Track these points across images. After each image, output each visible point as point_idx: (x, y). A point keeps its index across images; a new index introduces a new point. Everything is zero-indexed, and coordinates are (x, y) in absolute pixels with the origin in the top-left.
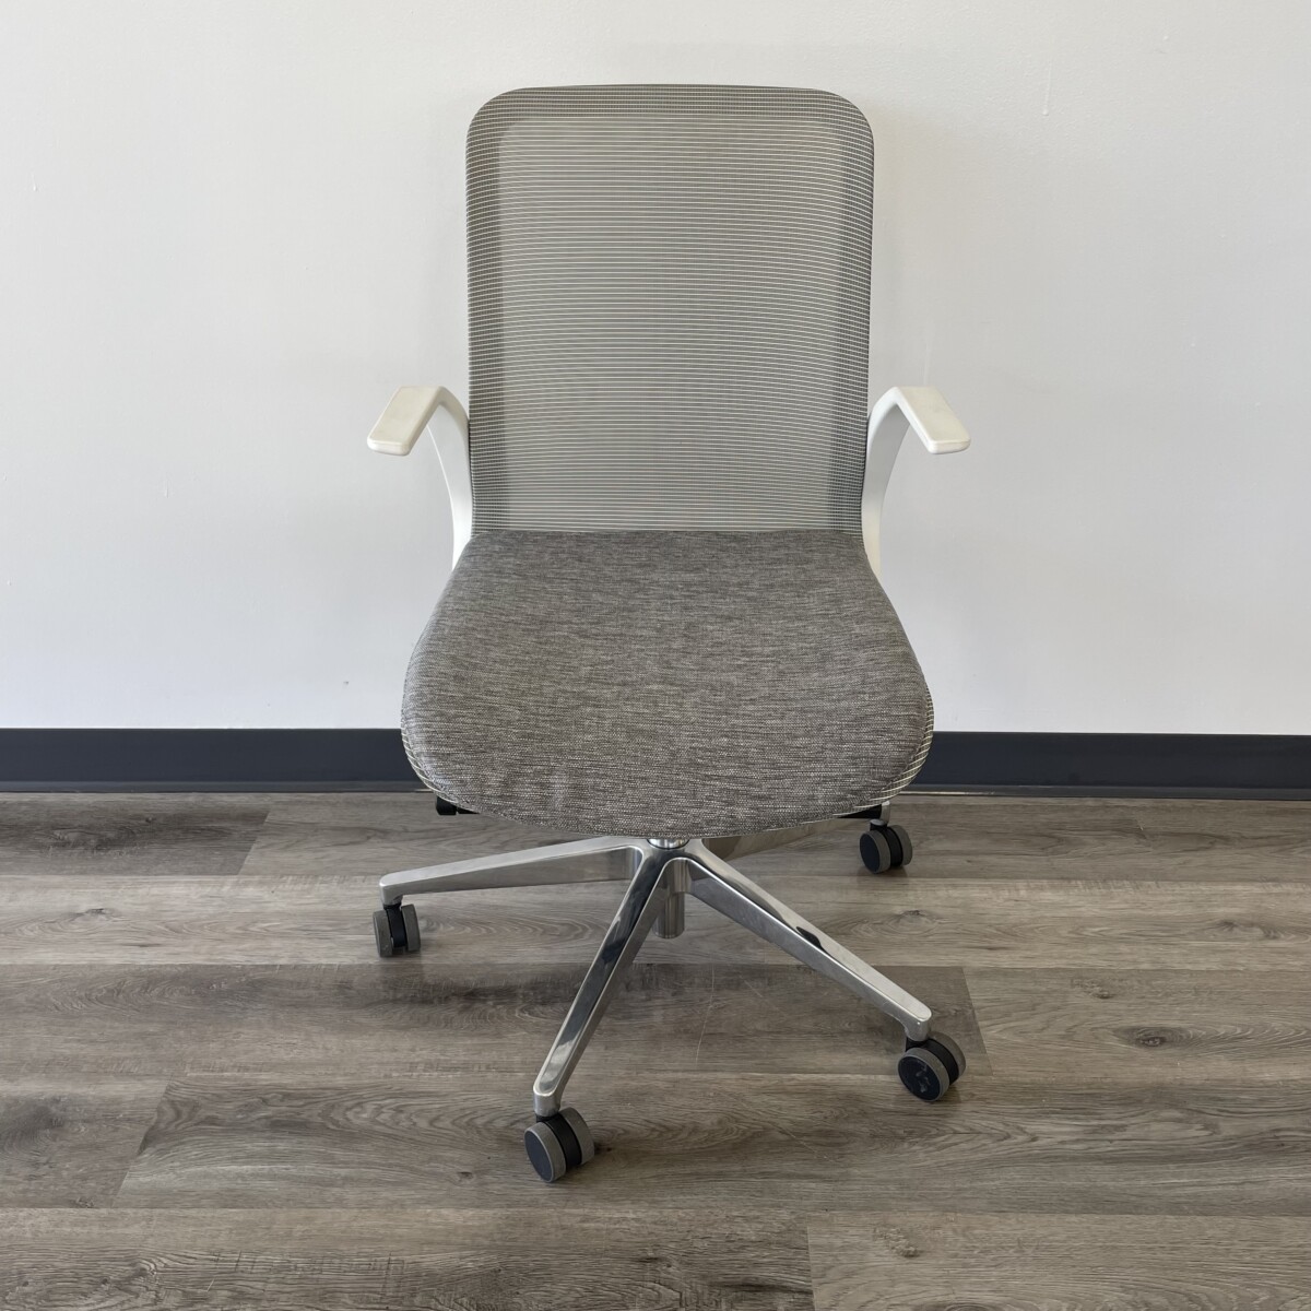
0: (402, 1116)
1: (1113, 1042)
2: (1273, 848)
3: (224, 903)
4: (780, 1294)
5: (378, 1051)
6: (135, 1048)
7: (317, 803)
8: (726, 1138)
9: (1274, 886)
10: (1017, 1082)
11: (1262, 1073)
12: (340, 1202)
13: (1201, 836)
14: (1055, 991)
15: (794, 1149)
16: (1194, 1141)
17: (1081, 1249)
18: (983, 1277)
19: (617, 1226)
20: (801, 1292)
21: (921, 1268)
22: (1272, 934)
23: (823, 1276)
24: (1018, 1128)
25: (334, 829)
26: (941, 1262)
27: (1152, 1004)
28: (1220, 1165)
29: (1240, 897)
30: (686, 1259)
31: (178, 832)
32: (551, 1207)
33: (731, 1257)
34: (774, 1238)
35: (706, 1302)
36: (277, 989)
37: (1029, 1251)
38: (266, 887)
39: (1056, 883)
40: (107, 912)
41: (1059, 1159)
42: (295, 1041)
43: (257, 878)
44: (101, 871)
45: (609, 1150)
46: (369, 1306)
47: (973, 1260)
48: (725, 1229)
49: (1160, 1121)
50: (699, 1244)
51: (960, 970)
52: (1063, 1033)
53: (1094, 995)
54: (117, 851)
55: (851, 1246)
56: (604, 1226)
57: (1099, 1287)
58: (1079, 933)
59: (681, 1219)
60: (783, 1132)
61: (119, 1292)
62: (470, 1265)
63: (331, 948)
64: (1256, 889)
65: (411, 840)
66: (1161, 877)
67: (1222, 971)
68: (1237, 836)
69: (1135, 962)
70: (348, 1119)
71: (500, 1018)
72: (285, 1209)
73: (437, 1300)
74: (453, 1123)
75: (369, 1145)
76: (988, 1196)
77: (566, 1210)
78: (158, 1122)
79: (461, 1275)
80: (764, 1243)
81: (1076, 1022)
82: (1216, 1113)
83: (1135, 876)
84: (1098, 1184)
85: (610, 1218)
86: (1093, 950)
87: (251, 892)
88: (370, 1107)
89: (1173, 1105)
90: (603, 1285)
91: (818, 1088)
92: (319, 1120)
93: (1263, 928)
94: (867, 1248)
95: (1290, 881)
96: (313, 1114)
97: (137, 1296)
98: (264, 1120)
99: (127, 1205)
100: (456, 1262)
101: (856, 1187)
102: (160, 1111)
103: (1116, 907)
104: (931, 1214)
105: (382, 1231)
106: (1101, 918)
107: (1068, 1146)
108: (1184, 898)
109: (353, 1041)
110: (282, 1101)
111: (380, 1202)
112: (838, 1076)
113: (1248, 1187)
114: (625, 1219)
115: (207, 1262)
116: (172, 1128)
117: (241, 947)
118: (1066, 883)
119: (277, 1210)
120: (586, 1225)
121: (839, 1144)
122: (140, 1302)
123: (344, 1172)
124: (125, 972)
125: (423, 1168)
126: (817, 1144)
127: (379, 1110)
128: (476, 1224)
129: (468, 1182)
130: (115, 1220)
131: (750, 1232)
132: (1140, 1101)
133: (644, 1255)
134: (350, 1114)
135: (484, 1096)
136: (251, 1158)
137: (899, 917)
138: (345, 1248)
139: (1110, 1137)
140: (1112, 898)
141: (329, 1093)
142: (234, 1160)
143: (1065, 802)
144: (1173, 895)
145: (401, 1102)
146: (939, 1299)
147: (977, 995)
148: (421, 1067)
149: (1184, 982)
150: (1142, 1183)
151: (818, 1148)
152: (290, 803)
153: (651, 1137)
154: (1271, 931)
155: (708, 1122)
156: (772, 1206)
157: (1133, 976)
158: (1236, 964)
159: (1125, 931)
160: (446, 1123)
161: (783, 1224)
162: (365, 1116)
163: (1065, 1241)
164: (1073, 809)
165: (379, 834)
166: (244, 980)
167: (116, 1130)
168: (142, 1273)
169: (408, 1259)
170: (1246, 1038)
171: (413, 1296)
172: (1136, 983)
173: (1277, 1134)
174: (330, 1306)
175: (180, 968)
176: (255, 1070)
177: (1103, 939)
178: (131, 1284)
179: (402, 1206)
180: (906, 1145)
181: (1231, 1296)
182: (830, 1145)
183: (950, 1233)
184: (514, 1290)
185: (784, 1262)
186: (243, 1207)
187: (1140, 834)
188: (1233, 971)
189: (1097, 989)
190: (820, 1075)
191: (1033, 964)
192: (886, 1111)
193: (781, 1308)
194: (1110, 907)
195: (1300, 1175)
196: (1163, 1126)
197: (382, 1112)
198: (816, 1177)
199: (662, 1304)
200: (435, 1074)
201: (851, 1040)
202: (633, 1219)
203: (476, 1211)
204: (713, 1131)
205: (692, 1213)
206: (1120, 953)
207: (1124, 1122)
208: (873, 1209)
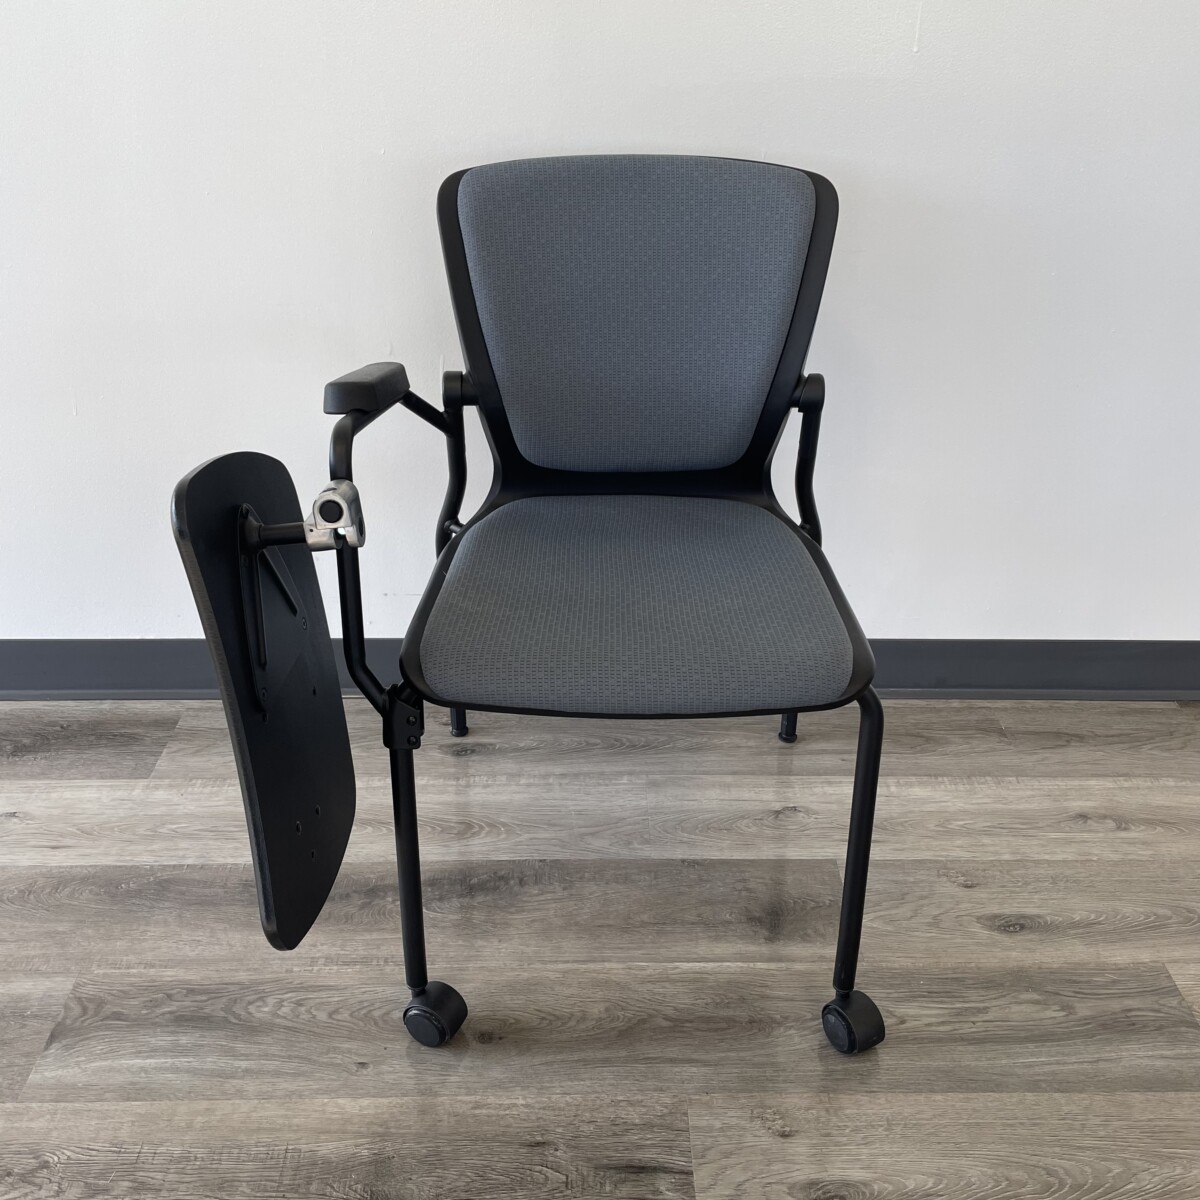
0: (303, 1009)
1: (976, 928)
2: (1122, 745)
3: (135, 806)
4: (662, 1175)
6: (44, 947)
8: (613, 1025)
9: (1126, 780)
10: (887, 968)
11: (1114, 956)
12: (240, 1094)
13: (1058, 735)
14: (922, 881)
15: (677, 1035)
16: (1051, 1021)
17: (945, 1127)
18: (855, 1155)
19: (507, 1112)
20: (682, 1172)
21: (799, 1147)
22: (1123, 825)
23: (703, 1157)
24: (889, 1012)
26: (814, 1142)
27: (1012, 892)
28: (1075, 1044)
29: (1094, 792)
30: (572, 1143)
31: (93, 738)
32: (444, 1095)
33: (616, 1140)
34: (657, 1121)
35: (591, 1184)
36: (184, 888)
37: (898, 1129)
38: (175, 791)
39: (925, 779)
40: (21, 815)
41: (926, 1041)
42: (200, 938)
43: (167, 781)
44: (17, 776)
45: (500, 1038)
46: (266, 1194)
47: (845, 1139)
48: (610, 1113)
49: (1021, 1003)
50: (585, 1128)
51: (834, 862)
52: (927, 921)
53: (959, 885)
54: (31, 757)
55: (730, 1127)
56: (493, 1112)
57: (963, 1162)
58: (945, 827)
59: (568, 1104)
60: (667, 1018)
61: (22, 1184)
62: (365, 1152)
63: (237, 849)
64: (1108, 783)
66: (1020, 773)
67: (1077, 861)
68: (1090, 734)
69: (996, 853)
70: (250, 1013)
72: (186, 1101)
73: (333, 1187)
74: (351, 1015)
75: (269, 1038)
76: (859, 1077)
77: (459, 1098)
78: (65, 1018)
79: (356, 1163)
80: (648, 1126)
81: (942, 910)
82: (1072, 994)
83: (998, 773)
84: (963, 1064)
85: (501, 1105)
86: (959, 842)
87: (160, 795)
88: (271, 1001)
89: (1032, 986)
90: (493, 1170)
91: (698, 976)
92: (222, 1014)
93: (1114, 820)
94: (744, 1129)
95: (1140, 776)
96: (216, 1009)
97: (40, 1189)
98: (168, 1016)
99: (32, 1099)
100: (352, 1150)
101: (736, 1070)
102: (66, 1007)
103: (980, 801)
104: (805, 1095)
105: (281, 1121)
106: (965, 812)
107: (934, 1028)
108: (1042, 792)
109: (257, 938)
110: (186, 996)
111: (279, 1093)
112: (720, 964)
113: (1102, 1065)
114: (515, 1105)
115: (110, 1154)
116: (78, 1024)
117: (149, 849)
118: (933, 780)
119: (180, 1102)
120: (477, 1112)
121: (716, 1030)
122: (43, 1193)
123: (244, 1064)
124: (36, 873)
125: (321, 1060)
126: (698, 1030)
127: (280, 1004)
128: (370, 1112)
129: (365, 1072)
130: (20, 1114)
131: (634, 1116)
132: (1002, 985)
133: (533, 1140)
134: (252, 1009)
135: (381, 989)
136: (154, 1052)
137: (779, 812)
138: (244, 1138)
139: (973, 1019)
140: (975, 794)
141: (231, 988)
142: (138, 1054)
143: (934, 703)
144: (1032, 790)
145: (302, 995)
146: (813, 1176)
148: (321, 962)
149: (1042, 871)
150: (1003, 1062)
151: (699, 1033)
152: (200, 710)
153: (542, 1025)
154: (1122, 823)
155: (596, 1010)
156: (655, 1090)
157: (994, 866)
158: (1090, 854)
159: (989, 824)
160: (345, 1015)
161: (666, 1107)
162: (266, 1009)
163: (931, 1119)
164: (940, 710)
166: (152, 879)
167: (24, 1026)
168: (45, 1165)
169: (304, 1147)
170: (1099, 923)
171: (309, 1183)
172: (998, 873)
173: (1129, 1014)
174: (228, 1195)
175: (90, 869)
176: (161, 966)
177: (968, 832)
178: (35, 1177)
179: (300, 1096)
180: (782, 1029)
181: (1087, 1169)
182: (709, 1030)
183: (823, 1113)
184: (407, 1176)
185: (665, 1144)
186: (146, 1100)
187: (1002, 733)
188: (1087, 861)
189: (961, 879)
190: (702, 964)
191: (902, 856)
192: (764, 997)
193: (662, 1188)
194: (974, 802)
195: (1150, 1053)
196: (1023, 1007)
197: (282, 1006)
198: (697, 1061)
199: (549, 1186)
200: (335, 968)
201: (732, 930)
202: (522, 1105)
203: (372, 1100)
204: (600, 1019)
205: (579, 1098)
206: (983, 845)
207: (986, 1005)
208: (751, 1091)
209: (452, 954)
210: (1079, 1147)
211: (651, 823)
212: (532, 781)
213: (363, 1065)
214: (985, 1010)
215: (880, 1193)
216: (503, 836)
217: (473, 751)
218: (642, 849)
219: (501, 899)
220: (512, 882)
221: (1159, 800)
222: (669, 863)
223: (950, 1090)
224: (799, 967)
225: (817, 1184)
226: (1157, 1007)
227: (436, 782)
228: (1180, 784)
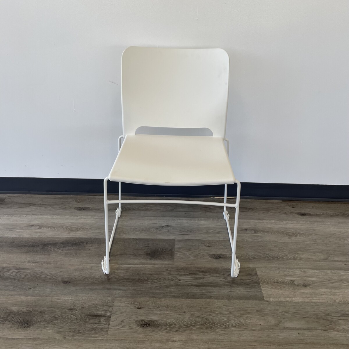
0: (18, 274)
1: (207, 257)
2: (264, 212)
4: (102, 317)
5: (16, 258)
7: (19, 197)
8: (101, 280)
9: (261, 221)
10: (180, 267)
11: (242, 265)
13: (246, 208)
14: (197, 245)
15: (117, 283)
16: (220, 281)
17: (183, 307)
18: (156, 314)
19: (66, 301)
20: (108, 317)
21: (142, 311)
22: (256, 232)
23: (115, 313)
24: (177, 278)
25: (21, 203)
26: (146, 310)
27: (220, 248)
28: (225, 287)
29: (251, 223)
30: (81, 309)
32: (50, 296)
33: (93, 308)
34: (105, 304)
35: (83, 319)
37: (170, 308)
39: (206, 219)
41: (185, 286)
45: (69, 283)
47: (154, 310)
48: (93, 302)
49: (213, 277)
50: (86, 305)
51: (174, 240)
52: (195, 255)
55: (125, 306)
56: (62, 301)
57: (185, 316)
58: (207, 231)
59: (83, 299)
60: (116, 279)
62: (25, 310)
63: (12, 233)
64: (256, 221)
65: (41, 206)
67: (240, 241)
68: (255, 208)
70: (4, 275)
71: (51, 251)
73: (14, 318)
74: (31, 276)
75: (7, 281)
76: (163, 294)
77: (54, 297)
79: (22, 312)
80: (102, 305)
81: (200, 253)
84: (192, 292)
85: (64, 299)
86: (209, 235)
88: (10, 272)
89: (217, 273)
91: (128, 268)
93: (254, 231)
94: (128, 306)
95: (264, 220)
100: (21, 309)
101: (131, 292)
104: (147, 298)
105: (4, 302)
106: (214, 228)
107: (188, 282)
109: (11, 256)
111: (6, 295)
112: (135, 265)
113: (230, 293)
114: (68, 299)
118: (208, 219)
120: (58, 301)
121: (130, 282)
125: (19, 287)
126: (124, 282)
127: (12, 273)
128: (29, 300)
129: (30, 290)
131: (99, 303)
132: (210, 272)
133: (71, 308)
134: (4, 273)
135: (41, 269)
137: (163, 227)
139: (199, 281)
140: (218, 223)
145: (19, 271)
146: (143, 319)
147: (176, 246)
148: (27, 262)
150: (204, 291)
152: (12, 197)
153: (82, 280)
154: (256, 231)
155: (97, 276)
156: (108, 296)
157: (218, 241)
158: (245, 239)
160: (29, 276)
161: (109, 301)
162: (8, 274)
163: (179, 305)
165: (33, 205)
169: (9, 308)
170: (241, 257)
171: (8, 317)
172: (218, 243)
173: (242, 280)
177: (213, 233)
179: (11, 296)
180: (146, 282)
181: (218, 319)
182: (127, 282)
183: (151, 303)
184: (35, 316)
185: (106, 310)
188: (244, 241)
189: (207, 245)
190: (130, 265)
191: (193, 239)
192: (144, 274)
193: (102, 321)
194: (218, 225)
195: (244, 290)
196: (213, 278)
197: (13, 273)
198: (121, 289)
199: (72, 320)
200: (30, 264)
201: (141, 257)
202: (71, 299)
203: (31, 297)
204: (98, 278)
205: (86, 298)
206: (216, 236)
207: (204, 277)
208: (133, 297)
209: (62, 261)
210: (217, 313)
211: (127, 229)
212: (97, 217)
213: (30, 288)
214: (203, 278)
215: (160, 323)
216: (86, 231)
217: (84, 209)
218: (123, 236)
219: (80, 247)
220: (84, 243)
221: (269, 226)
222: (129, 239)
223: (187, 298)
224: (156, 266)
225: (144, 321)
226: (250, 279)
227: (71, 217)
228: (276, 222)
